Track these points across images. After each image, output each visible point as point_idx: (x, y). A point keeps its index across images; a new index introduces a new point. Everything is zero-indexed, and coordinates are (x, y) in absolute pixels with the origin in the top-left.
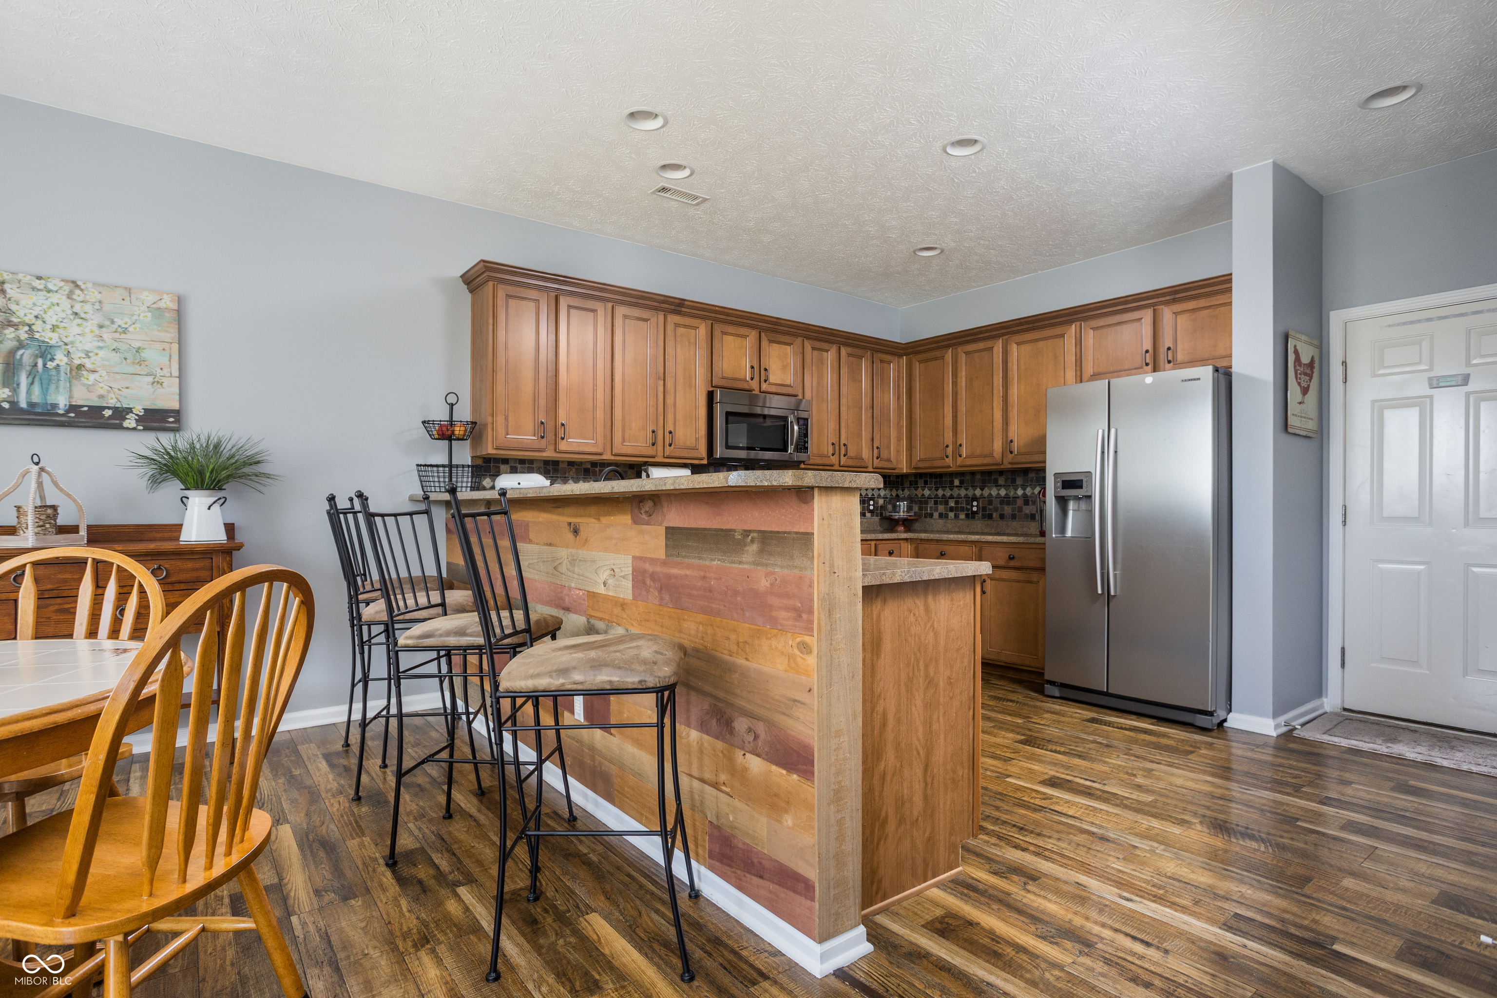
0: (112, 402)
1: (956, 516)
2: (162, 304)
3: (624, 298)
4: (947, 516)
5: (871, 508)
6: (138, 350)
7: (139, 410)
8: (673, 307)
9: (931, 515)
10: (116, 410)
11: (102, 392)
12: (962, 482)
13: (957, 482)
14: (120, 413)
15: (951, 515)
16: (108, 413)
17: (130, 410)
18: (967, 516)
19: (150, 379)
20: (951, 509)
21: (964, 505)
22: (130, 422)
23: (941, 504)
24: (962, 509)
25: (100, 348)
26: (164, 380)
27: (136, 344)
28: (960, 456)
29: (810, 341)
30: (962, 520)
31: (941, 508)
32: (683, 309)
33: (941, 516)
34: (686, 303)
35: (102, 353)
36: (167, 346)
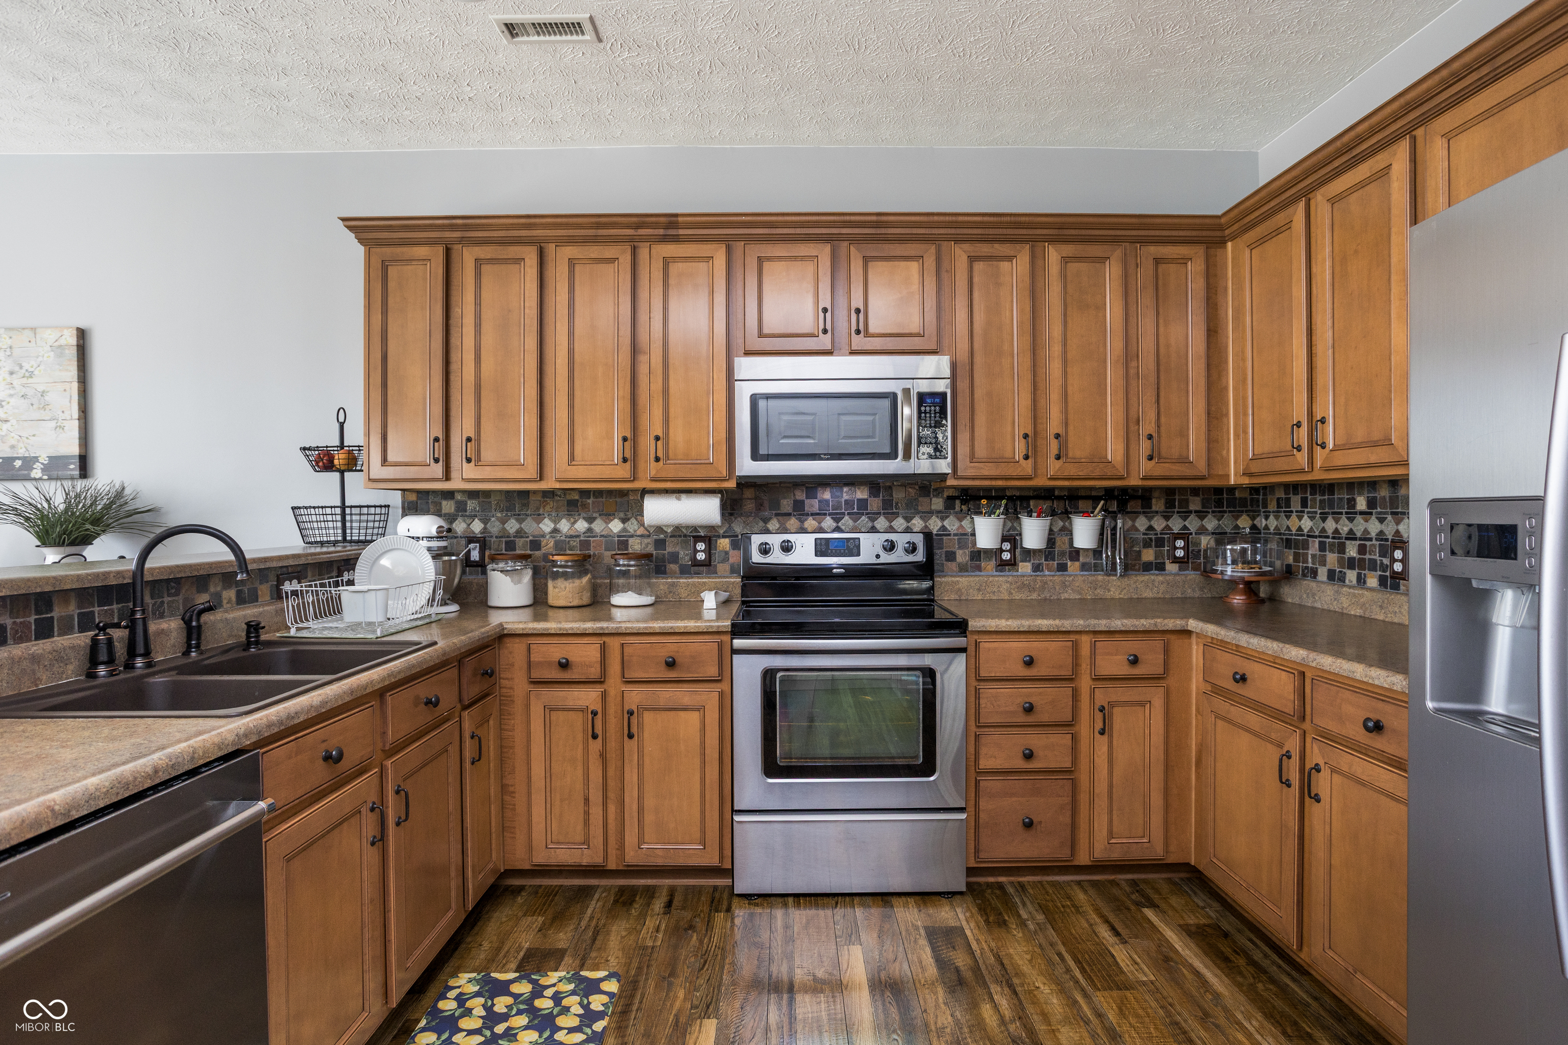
0: (21, 452)
1: (1361, 580)
2: (62, 342)
3: (571, 232)
4: (1342, 579)
5: (1180, 553)
6: (43, 394)
7: (44, 459)
8: (661, 232)
9: (1314, 573)
10: (24, 459)
11: (13, 442)
12: (1372, 503)
13: (1361, 504)
14: (29, 462)
15: (1351, 576)
16: (18, 463)
17: (36, 459)
18: (1382, 581)
19: (53, 424)
20: (1351, 564)
21: (1377, 557)
22: (37, 473)
23: (1332, 551)
24: (1373, 566)
25: (11, 396)
26: (65, 423)
27: (41, 388)
28: (1323, 446)
29: (966, 246)
30: (1371, 589)
31: (1332, 558)
32: (681, 232)
33: (1331, 575)
34: (680, 219)
35: (13, 401)
36: (67, 386)
